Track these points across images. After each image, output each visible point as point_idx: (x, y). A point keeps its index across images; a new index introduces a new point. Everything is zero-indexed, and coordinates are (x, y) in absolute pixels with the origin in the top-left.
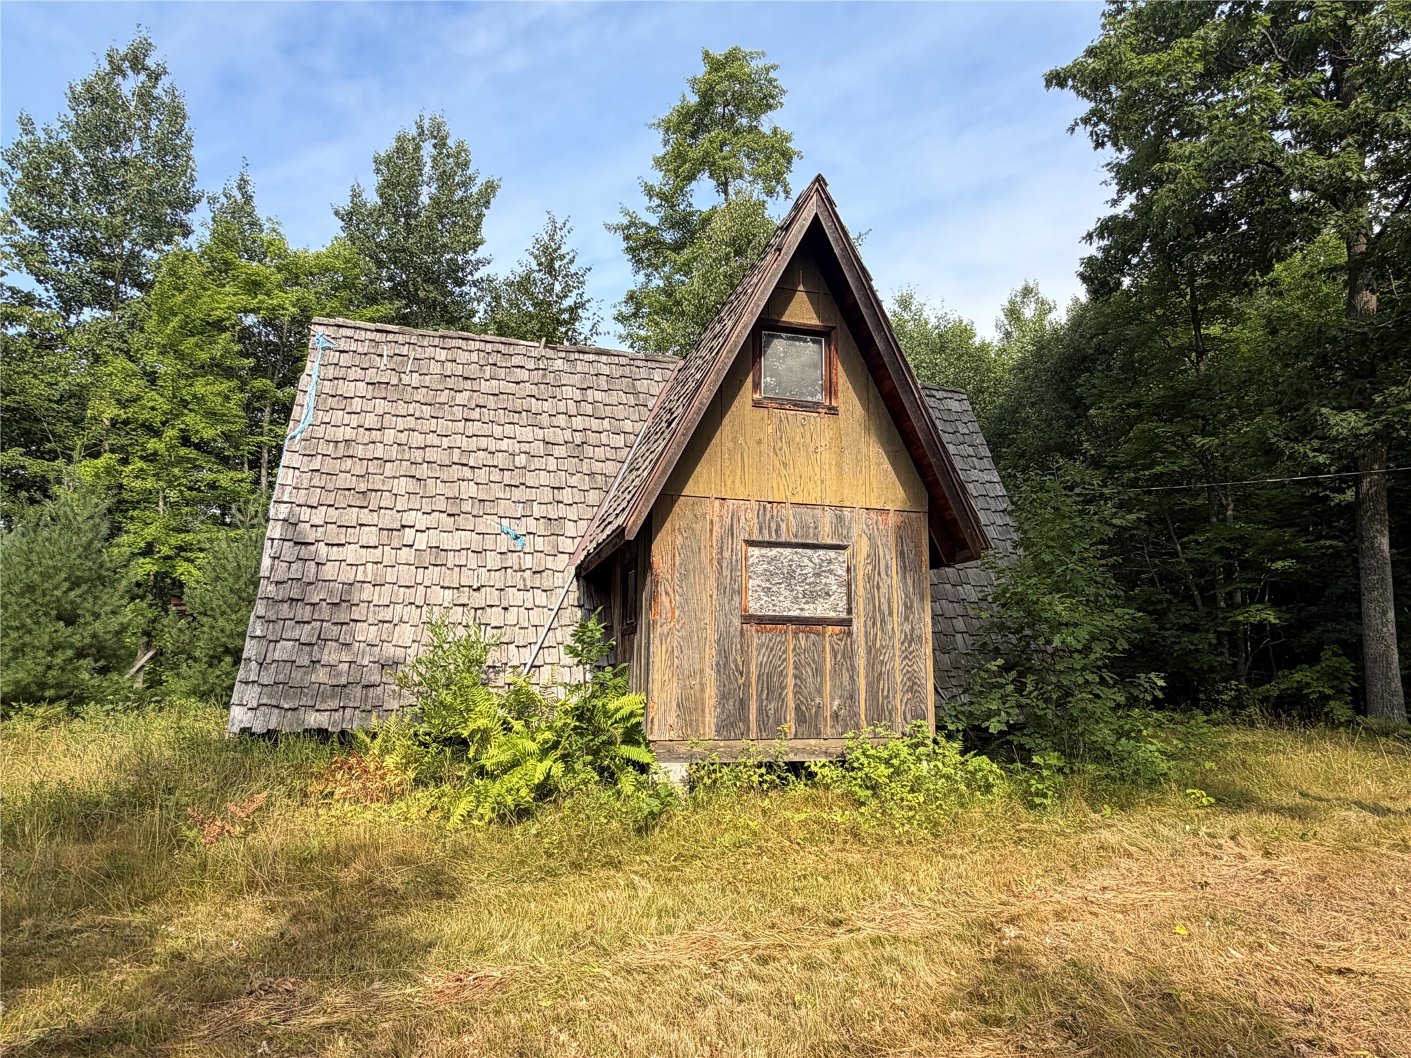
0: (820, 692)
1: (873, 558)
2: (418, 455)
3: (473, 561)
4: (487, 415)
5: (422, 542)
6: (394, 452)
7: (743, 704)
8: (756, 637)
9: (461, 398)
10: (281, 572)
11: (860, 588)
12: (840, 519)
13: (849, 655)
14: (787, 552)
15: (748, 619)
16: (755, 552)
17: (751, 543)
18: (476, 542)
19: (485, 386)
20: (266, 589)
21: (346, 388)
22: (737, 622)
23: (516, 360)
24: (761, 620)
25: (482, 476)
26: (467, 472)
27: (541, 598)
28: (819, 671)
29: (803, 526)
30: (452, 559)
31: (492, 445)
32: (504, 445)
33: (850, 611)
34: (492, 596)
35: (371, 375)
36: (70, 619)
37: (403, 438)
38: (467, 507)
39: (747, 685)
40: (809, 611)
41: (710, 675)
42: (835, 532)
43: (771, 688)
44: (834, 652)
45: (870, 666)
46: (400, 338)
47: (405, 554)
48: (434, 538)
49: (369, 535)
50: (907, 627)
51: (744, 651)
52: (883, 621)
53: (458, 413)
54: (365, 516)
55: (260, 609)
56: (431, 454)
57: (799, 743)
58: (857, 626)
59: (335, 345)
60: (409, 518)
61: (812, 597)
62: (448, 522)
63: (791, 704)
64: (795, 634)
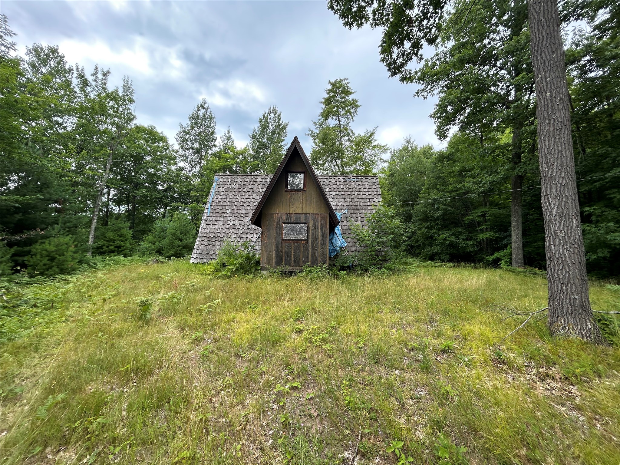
0: (300, 256)
1: (314, 225)
2: (233, 204)
3: (242, 227)
4: (250, 193)
5: (232, 223)
6: (228, 204)
7: (282, 259)
8: (285, 244)
9: (244, 190)
10: (203, 231)
11: (310, 232)
12: (306, 216)
13: (307, 248)
14: (292, 225)
15: (283, 240)
16: (285, 225)
17: (284, 223)
18: (243, 223)
19: (250, 187)
20: (200, 234)
21: (220, 190)
22: (280, 241)
23: (258, 180)
24: (286, 240)
25: (246, 208)
26: (243, 208)
27: (255, 235)
28: (300, 251)
29: (297, 218)
30: (237, 227)
31: (250, 200)
32: (252, 200)
33: (308, 237)
34: (244, 235)
35: (226, 186)
36: (181, 240)
37: (231, 200)
38: (242, 215)
39: (283, 254)
40: (297, 238)
41: (274, 252)
42: (305, 220)
43: (288, 255)
44: (304, 247)
45: (312, 250)
46: (233, 177)
47: (228, 226)
48: (234, 223)
49: (221, 223)
50: (322, 241)
51: (282, 247)
52: (316, 240)
53: (244, 193)
54: (221, 219)
55: (198, 239)
56: (236, 204)
57: (294, 267)
58: (310, 241)
59: (219, 180)
60: (229, 218)
61: (298, 234)
62: (237, 219)
63: (292, 258)
64: (294, 243)
